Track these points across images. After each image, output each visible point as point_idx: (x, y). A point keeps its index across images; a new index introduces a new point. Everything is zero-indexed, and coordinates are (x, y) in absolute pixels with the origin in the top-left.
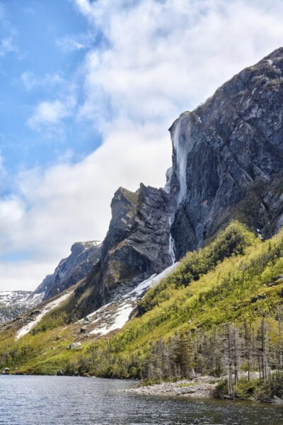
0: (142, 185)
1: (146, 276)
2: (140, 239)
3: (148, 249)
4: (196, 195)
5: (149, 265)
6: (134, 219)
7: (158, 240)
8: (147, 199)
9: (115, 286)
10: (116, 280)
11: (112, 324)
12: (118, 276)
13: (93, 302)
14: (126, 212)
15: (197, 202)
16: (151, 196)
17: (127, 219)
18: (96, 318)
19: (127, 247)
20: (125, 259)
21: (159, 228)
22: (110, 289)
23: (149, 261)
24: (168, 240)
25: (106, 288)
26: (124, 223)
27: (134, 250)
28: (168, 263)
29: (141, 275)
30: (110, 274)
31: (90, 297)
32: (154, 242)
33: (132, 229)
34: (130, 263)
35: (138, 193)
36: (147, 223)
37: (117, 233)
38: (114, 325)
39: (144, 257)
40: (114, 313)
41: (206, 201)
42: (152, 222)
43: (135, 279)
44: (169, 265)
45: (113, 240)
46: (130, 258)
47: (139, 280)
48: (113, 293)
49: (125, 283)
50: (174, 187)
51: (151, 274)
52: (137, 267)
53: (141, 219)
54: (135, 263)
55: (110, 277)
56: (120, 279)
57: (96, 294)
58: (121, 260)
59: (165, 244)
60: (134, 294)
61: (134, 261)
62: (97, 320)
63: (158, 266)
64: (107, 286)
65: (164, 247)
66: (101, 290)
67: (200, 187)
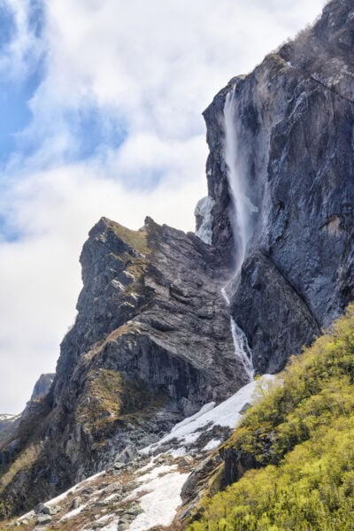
0: (148, 220)
1: (188, 407)
2: (163, 323)
3: (187, 344)
4: (303, 214)
5: (195, 381)
6: (142, 281)
7: (206, 329)
8: (166, 246)
9: (111, 431)
10: (113, 416)
11: (136, 514)
12: (117, 406)
13: (47, 476)
14: (121, 266)
15: (308, 229)
16: (173, 242)
17: (127, 281)
18: (73, 507)
19: (135, 336)
20: (130, 367)
21: (203, 304)
22: (97, 438)
23: (193, 371)
24: (227, 329)
25: (84, 436)
26: (118, 290)
27: (154, 345)
28: (239, 379)
29: (174, 406)
30: (95, 402)
31: (37, 466)
32: (197, 331)
33: (141, 302)
34: (142, 376)
35: (145, 233)
36: (175, 292)
37: (102, 311)
38: (140, 517)
39: (179, 362)
40: (131, 488)
41: (338, 221)
42: (186, 291)
43: (160, 414)
44: (243, 382)
45: (93, 328)
46: (143, 364)
47: (171, 416)
48: (107, 449)
49: (137, 424)
50: (222, 228)
51: (200, 404)
52: (163, 388)
53: (158, 283)
54: (156, 377)
55: (96, 410)
56: (122, 412)
57: (54, 455)
58: (120, 368)
59: (224, 337)
60: (175, 443)
61: (152, 372)
62: (76, 512)
63: (217, 384)
64: (87, 430)
65: (223, 345)
66: (70, 444)
67: (314, 194)
